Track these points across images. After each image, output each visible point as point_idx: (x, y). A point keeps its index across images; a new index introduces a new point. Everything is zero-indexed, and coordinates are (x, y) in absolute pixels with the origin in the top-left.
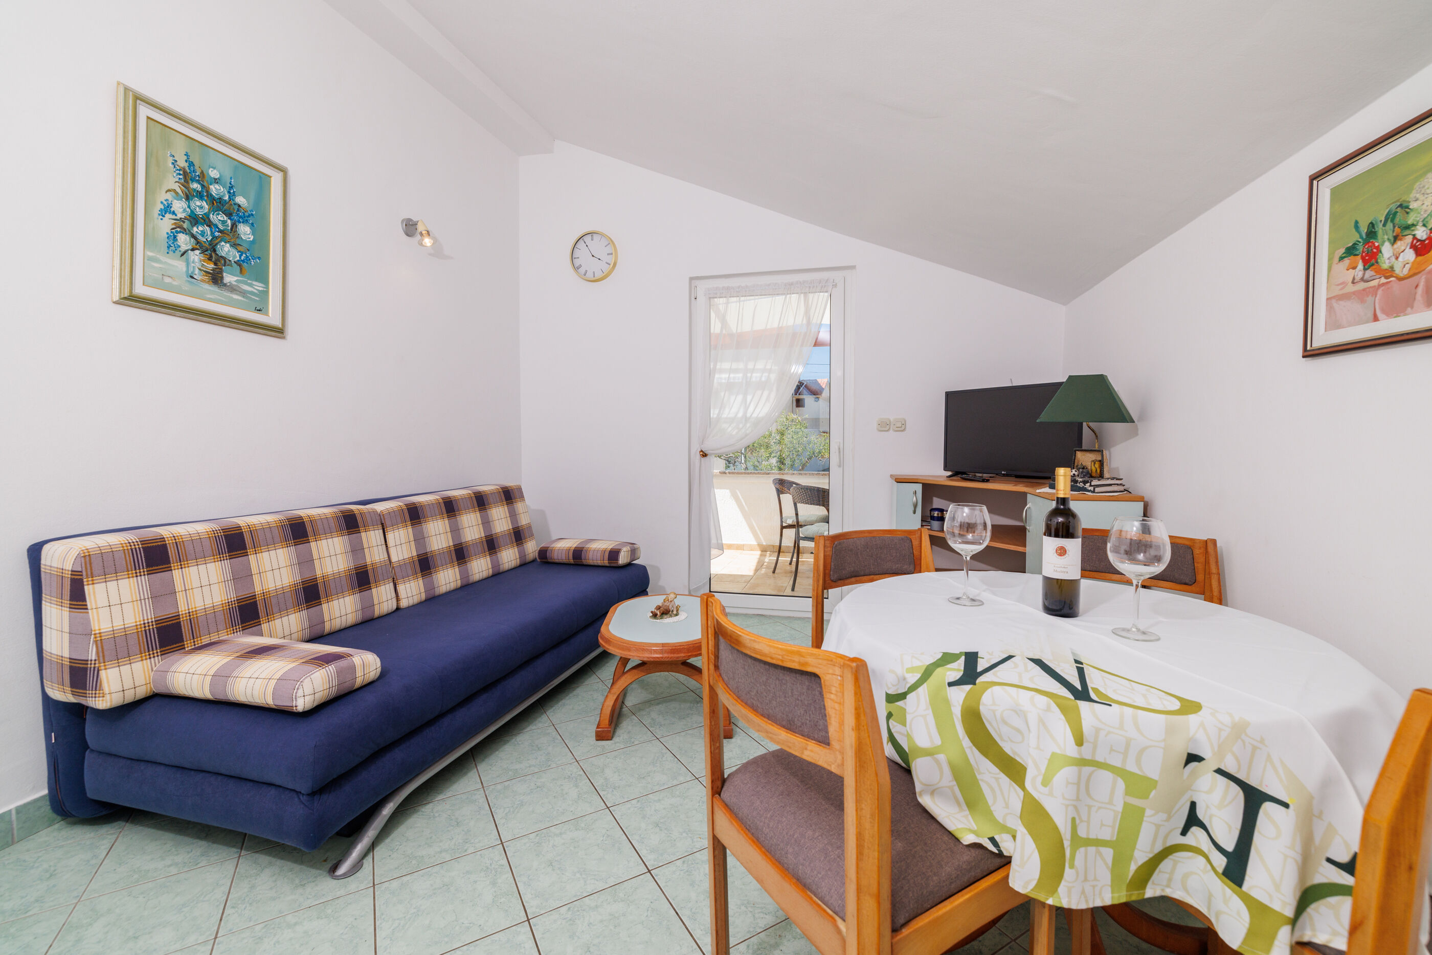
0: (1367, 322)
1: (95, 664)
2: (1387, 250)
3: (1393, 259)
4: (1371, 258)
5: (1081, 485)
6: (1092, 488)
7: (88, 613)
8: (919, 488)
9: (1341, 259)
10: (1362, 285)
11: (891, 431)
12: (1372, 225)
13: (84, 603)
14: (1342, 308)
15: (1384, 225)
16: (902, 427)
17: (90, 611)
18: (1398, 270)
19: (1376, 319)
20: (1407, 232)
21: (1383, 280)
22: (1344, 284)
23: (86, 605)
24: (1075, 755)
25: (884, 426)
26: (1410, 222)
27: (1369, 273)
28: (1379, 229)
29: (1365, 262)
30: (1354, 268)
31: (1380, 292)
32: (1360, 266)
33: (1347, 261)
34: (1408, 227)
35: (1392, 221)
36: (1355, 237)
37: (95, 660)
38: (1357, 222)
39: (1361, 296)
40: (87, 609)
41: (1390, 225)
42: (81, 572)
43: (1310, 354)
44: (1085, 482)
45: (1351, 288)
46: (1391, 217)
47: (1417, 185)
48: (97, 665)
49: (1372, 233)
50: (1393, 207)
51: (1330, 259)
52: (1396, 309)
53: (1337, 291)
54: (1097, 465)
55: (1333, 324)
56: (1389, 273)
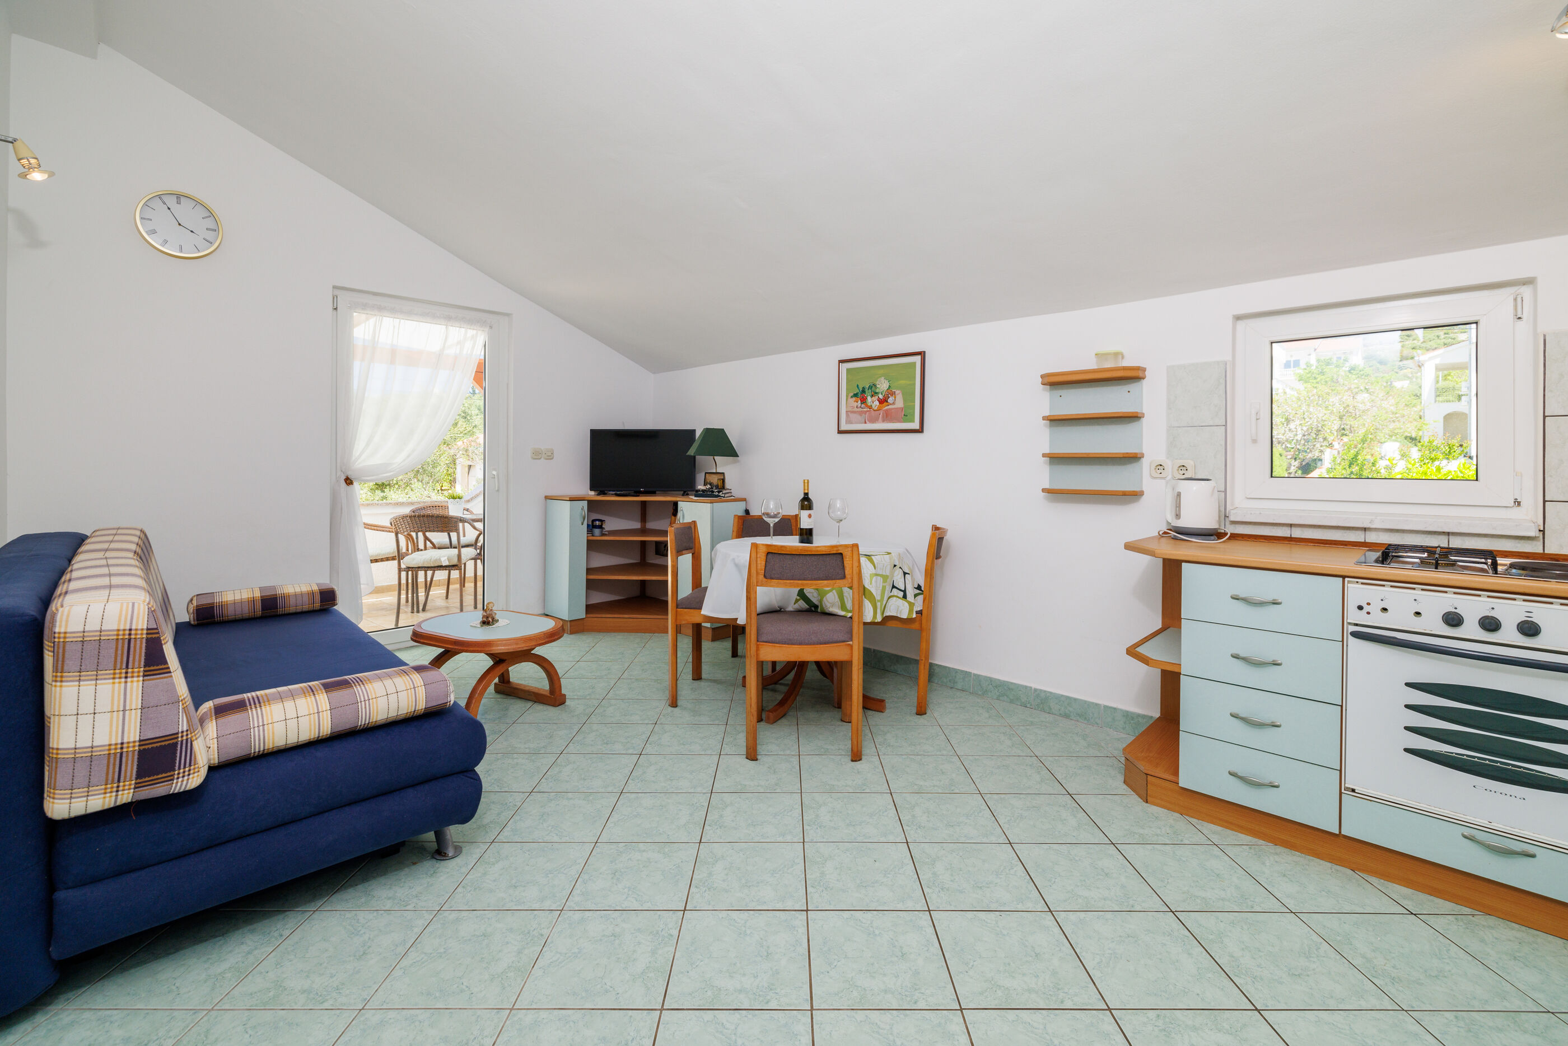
0: (862, 423)
1: (187, 735)
2: (869, 399)
3: (872, 403)
4: (863, 400)
5: (717, 493)
6: (723, 495)
7: (171, 676)
8: (585, 503)
9: (852, 397)
10: (861, 409)
11: (542, 459)
12: (864, 388)
13: (166, 666)
14: (852, 416)
15: (868, 389)
16: (550, 457)
17: (173, 674)
18: (873, 407)
19: (865, 423)
20: (876, 395)
21: (868, 409)
22: (853, 407)
23: (169, 668)
24: (874, 572)
25: (537, 455)
26: (877, 391)
27: (863, 406)
28: (866, 390)
29: (861, 401)
30: (857, 402)
31: (868, 413)
32: (859, 402)
33: (854, 399)
34: (876, 393)
35: (871, 389)
36: (858, 391)
37: (187, 731)
38: (858, 385)
39: (861, 413)
40: (170, 672)
41: (870, 390)
42: (157, 629)
43: (840, 432)
44: (719, 492)
45: (856, 409)
46: (870, 387)
47: (879, 379)
48: (189, 736)
49: (863, 391)
50: (871, 384)
51: (847, 396)
52: (873, 420)
53: (850, 409)
54: (721, 482)
55: (849, 422)
56: (870, 407)
